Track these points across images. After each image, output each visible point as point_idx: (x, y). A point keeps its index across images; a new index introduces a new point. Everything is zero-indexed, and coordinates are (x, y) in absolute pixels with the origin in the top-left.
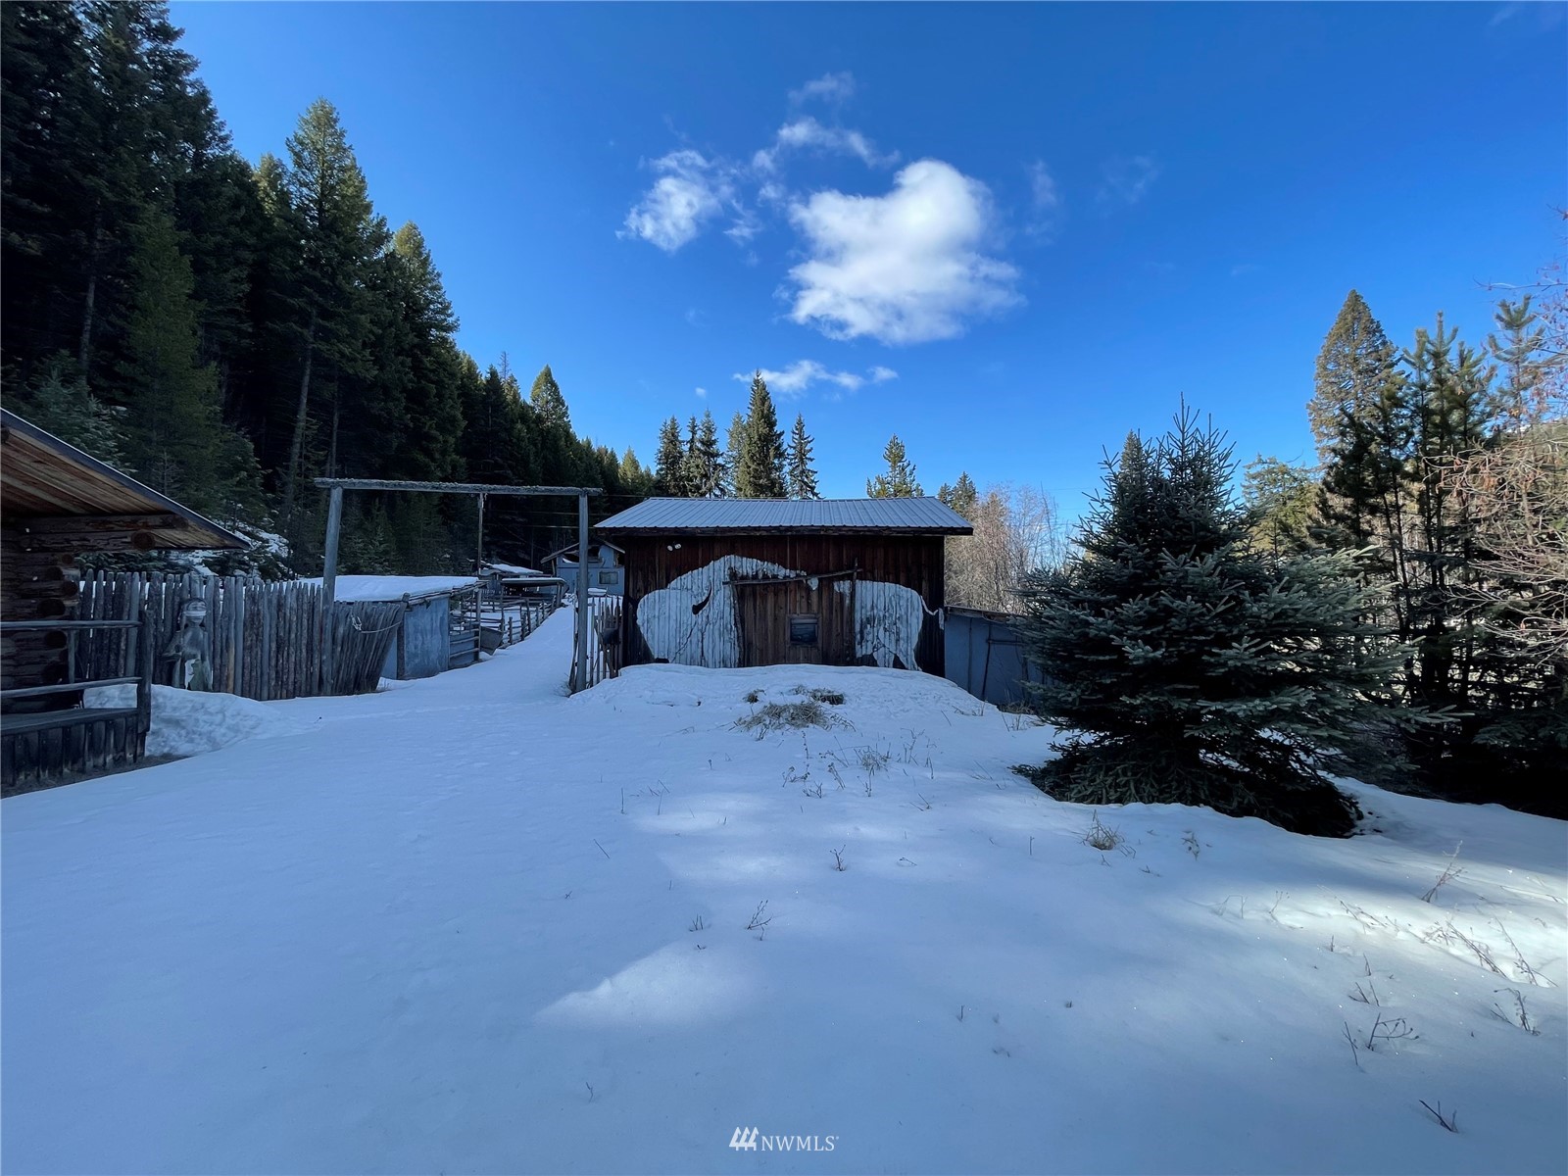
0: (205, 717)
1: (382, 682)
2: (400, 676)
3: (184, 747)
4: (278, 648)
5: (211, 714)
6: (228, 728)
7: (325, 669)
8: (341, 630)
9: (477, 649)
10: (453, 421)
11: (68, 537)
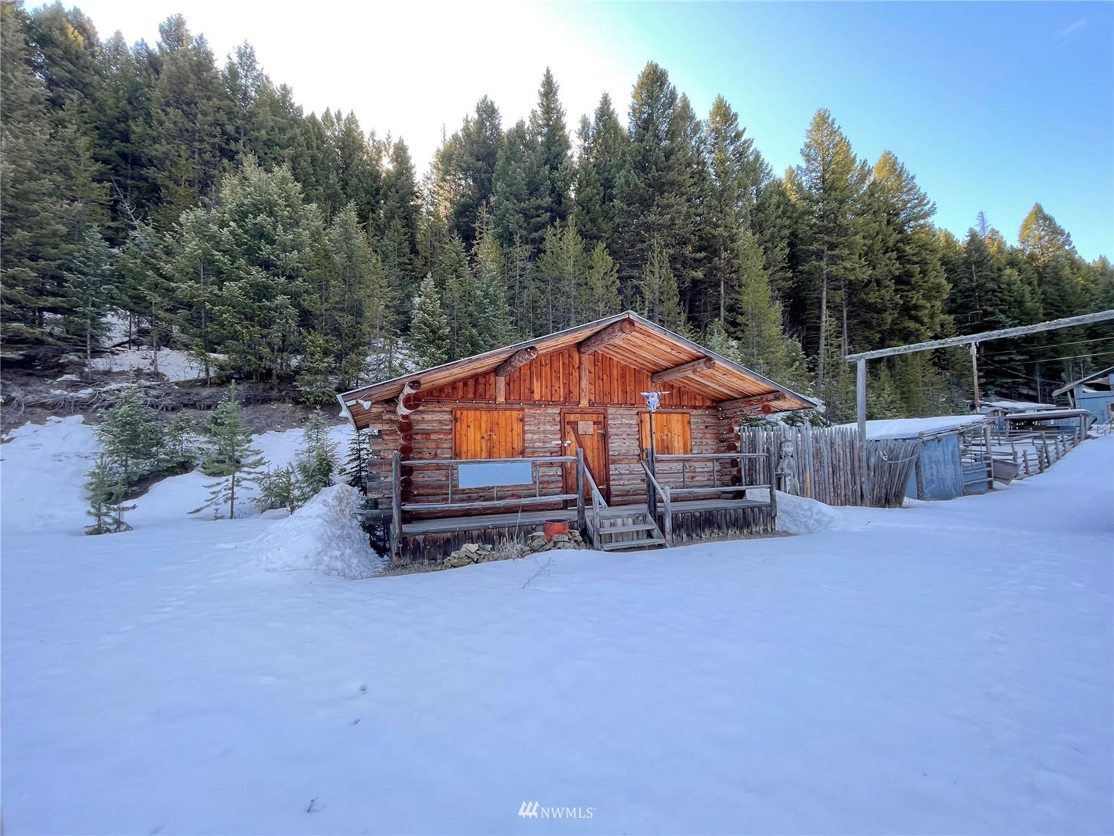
0: (802, 512)
1: (906, 500)
3: (794, 529)
4: (833, 472)
5: (804, 510)
6: (815, 520)
7: (864, 487)
8: (873, 460)
9: (990, 479)
10: (938, 288)
11: (735, 410)
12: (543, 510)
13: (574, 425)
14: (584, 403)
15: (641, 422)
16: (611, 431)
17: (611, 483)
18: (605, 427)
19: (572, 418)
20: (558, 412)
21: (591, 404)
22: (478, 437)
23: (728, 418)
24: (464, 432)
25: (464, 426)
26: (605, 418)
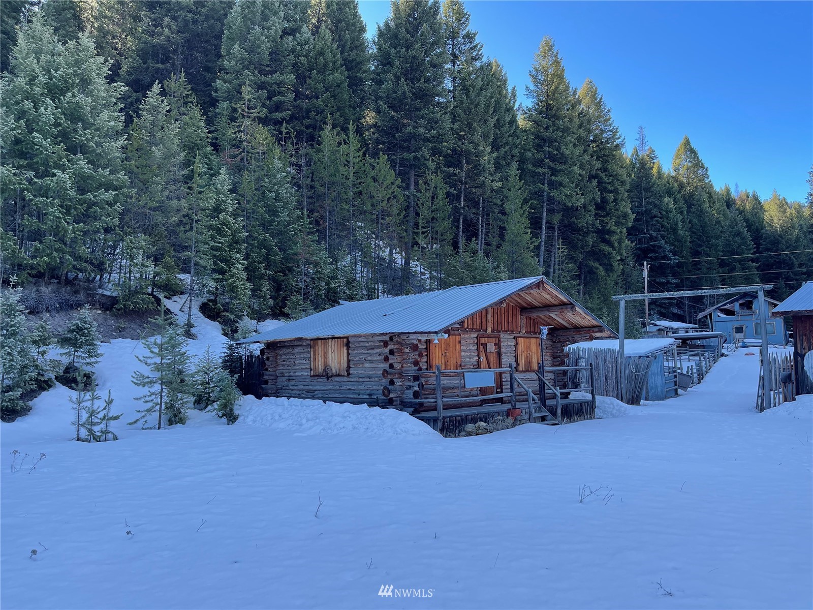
0: (607, 406)
1: (642, 402)
2: (647, 399)
3: (604, 416)
5: (608, 404)
7: (623, 391)
8: (627, 372)
9: (676, 387)
10: (625, 216)
11: (568, 337)
12: (470, 406)
13: (485, 346)
14: (489, 330)
15: (517, 344)
16: (502, 350)
17: (504, 387)
18: (499, 348)
19: (483, 341)
20: (476, 336)
21: (493, 331)
22: (440, 354)
23: (561, 342)
24: (434, 351)
25: (434, 346)
26: (499, 341)
